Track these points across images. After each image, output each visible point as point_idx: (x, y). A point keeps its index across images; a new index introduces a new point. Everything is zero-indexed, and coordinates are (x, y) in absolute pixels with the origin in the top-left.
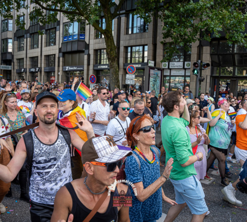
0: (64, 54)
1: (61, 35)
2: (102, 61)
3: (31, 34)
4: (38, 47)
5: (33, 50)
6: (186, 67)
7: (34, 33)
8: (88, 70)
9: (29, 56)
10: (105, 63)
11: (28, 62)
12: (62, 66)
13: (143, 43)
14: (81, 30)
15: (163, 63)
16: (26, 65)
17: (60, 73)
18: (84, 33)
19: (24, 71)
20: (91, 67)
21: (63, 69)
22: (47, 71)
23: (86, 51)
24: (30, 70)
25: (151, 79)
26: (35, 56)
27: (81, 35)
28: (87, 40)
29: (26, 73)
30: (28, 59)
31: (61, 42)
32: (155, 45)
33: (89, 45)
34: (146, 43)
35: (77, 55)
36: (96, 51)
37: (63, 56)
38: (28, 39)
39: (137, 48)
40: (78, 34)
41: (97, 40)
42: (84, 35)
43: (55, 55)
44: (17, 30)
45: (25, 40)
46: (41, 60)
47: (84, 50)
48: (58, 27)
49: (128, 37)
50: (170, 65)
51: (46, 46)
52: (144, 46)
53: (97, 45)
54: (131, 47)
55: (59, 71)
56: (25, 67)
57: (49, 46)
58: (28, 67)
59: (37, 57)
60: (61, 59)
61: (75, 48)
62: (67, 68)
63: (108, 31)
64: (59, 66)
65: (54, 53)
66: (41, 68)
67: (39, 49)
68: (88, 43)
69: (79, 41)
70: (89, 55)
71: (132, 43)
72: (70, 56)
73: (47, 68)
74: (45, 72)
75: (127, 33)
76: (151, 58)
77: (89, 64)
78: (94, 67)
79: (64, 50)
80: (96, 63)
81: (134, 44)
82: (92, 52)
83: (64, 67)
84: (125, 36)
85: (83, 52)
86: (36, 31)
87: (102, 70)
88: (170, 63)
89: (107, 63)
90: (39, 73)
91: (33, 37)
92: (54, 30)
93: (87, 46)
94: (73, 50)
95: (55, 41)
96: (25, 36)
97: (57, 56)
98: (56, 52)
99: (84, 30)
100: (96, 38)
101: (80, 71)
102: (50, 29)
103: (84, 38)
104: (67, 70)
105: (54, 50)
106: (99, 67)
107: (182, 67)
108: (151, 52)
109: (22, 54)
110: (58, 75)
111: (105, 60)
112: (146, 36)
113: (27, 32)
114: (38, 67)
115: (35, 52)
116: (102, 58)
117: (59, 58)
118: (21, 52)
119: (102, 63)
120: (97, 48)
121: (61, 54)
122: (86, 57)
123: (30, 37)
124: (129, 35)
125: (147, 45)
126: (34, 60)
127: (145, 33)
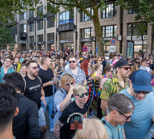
0: (60, 32)
1: (58, 21)
2: (85, 36)
3: (38, 21)
4: (43, 29)
5: (39, 31)
6: (143, 39)
7: (40, 20)
8: (76, 42)
9: (37, 34)
10: (87, 38)
11: (36, 38)
12: (59, 40)
13: (113, 24)
14: (71, 17)
15: (128, 37)
16: (35, 40)
17: (58, 45)
18: (73, 18)
19: (34, 44)
20: (78, 40)
21: (59, 42)
22: (49, 43)
23: (75, 30)
24: (38, 43)
25: (128, 49)
26: (41, 34)
27: (71, 20)
28: (75, 23)
29: (35, 45)
30: (36, 36)
31: (58, 25)
32: (122, 25)
33: (76, 26)
34: (115, 24)
35: (69, 33)
36: (81, 30)
37: (60, 34)
38: (36, 24)
39: (109, 27)
40: (69, 19)
41: (82, 23)
42: (73, 20)
43: (54, 33)
44: (29, 19)
45: (34, 24)
46: (45, 36)
47: (73, 29)
48: (55, 16)
49: (103, 20)
50: (132, 38)
51: (48, 28)
52: (114, 26)
53: (82, 26)
54: (105, 26)
55: (56, 43)
56: (34, 41)
57: (50, 28)
58: (36, 41)
59: (43, 35)
60: (58, 36)
61: (67, 28)
62: (62, 41)
63: (95, 16)
64: (57, 40)
65: (53, 32)
66: (45, 42)
67: (44, 30)
68: (76, 25)
69: (70, 24)
70: (77, 33)
71: (106, 24)
72: (64, 33)
73: (49, 42)
74: (47, 44)
75: (102, 17)
76: (119, 33)
77: (77, 38)
78: (80, 40)
79: (60, 30)
80: (82, 38)
81: (107, 25)
82: (78, 31)
83: (60, 41)
84: (101, 19)
85: (73, 30)
86: (41, 19)
87: (85, 42)
88: (133, 36)
89: (89, 37)
90: (44, 45)
91: (40, 22)
92: (53, 17)
93: (75, 27)
94: (66, 30)
95: (54, 24)
96: (34, 22)
97: (55, 34)
98: (55, 31)
99: (73, 16)
100: (81, 22)
101: (71, 43)
102: (50, 17)
103: (73, 22)
104: (62, 42)
105: (53, 30)
106: (84, 40)
107: (141, 39)
108: (119, 29)
109: (33, 34)
110: (56, 46)
111: (87, 36)
112: (116, 19)
113: (36, 19)
114: (43, 41)
115: (41, 32)
116: (85, 34)
117: (57, 35)
118: (32, 32)
119: (85, 38)
120: (82, 28)
121: (58, 33)
122: (74, 34)
123: (37, 23)
124: (103, 19)
125: (116, 25)
126: (40, 37)
127: (114, 17)
